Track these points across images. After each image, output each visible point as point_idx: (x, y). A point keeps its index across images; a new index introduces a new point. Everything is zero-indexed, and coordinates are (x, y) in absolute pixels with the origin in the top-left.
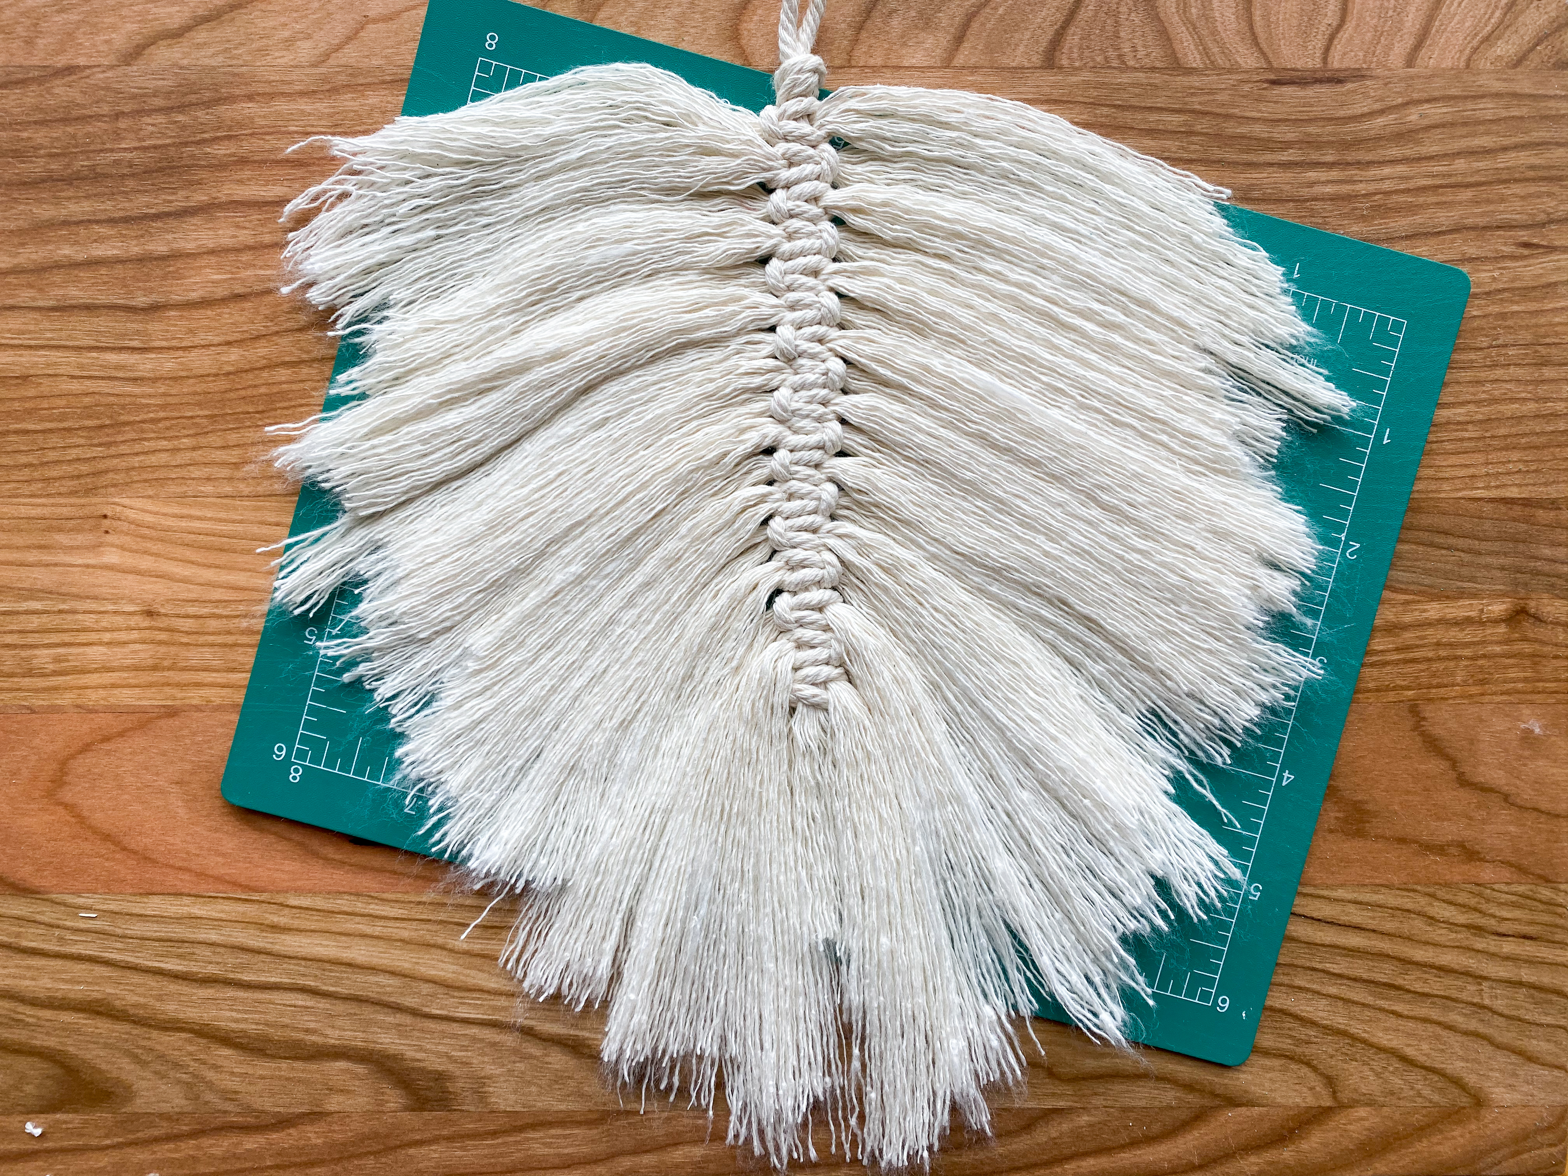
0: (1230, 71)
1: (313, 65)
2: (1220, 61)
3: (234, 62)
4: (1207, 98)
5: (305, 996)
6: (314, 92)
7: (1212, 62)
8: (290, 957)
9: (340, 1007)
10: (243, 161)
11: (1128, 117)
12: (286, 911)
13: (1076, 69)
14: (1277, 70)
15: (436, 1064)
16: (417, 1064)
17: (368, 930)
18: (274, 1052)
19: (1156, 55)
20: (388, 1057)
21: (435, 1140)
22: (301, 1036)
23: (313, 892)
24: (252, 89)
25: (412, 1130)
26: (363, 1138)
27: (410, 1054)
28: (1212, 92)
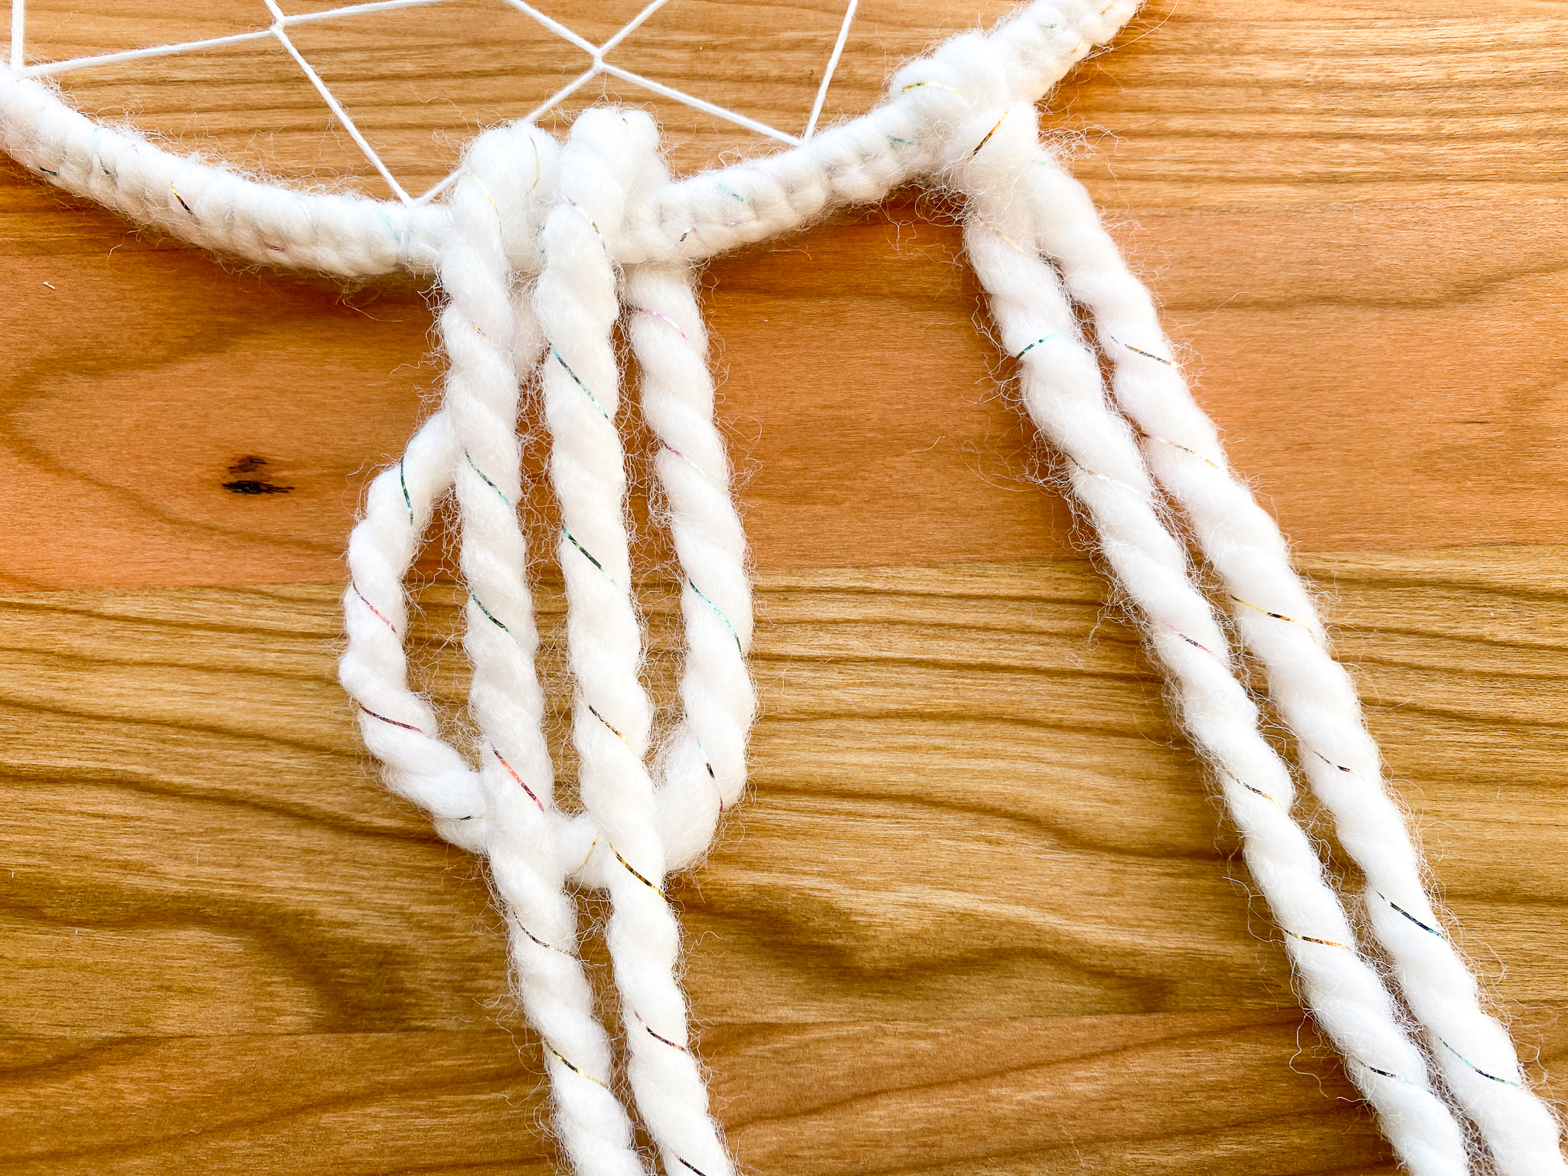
5: (124, 795)
8: (100, 718)
9: (194, 817)
12: (98, 625)
15: (377, 931)
16: (341, 933)
17: (253, 659)
18: (58, 912)
20: (284, 918)
21: (375, 1094)
22: (113, 876)
23: (148, 588)
25: (332, 1072)
26: (232, 1090)
27: (328, 911)
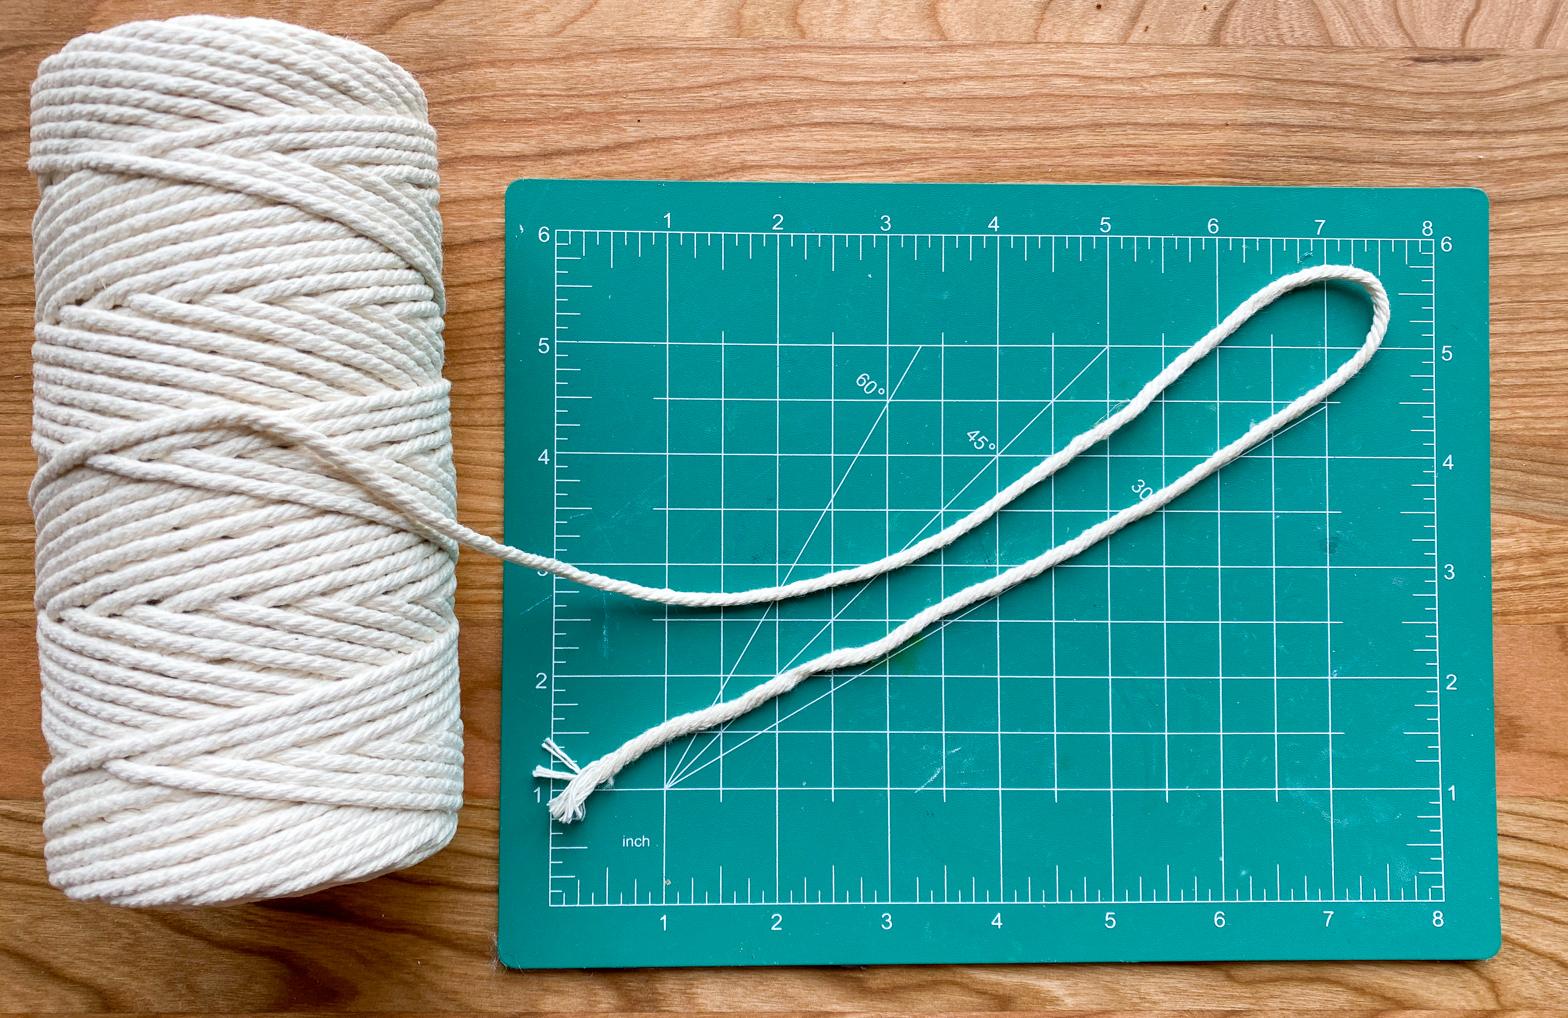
0: (1378, 50)
1: (550, 35)
2: (1369, 41)
3: (478, 32)
4: (1356, 73)
6: (551, 59)
7: (1362, 42)
10: (485, 120)
11: (1286, 90)
13: (1239, 46)
14: (1421, 49)
19: (1312, 35)
24: (494, 56)
28: (1362, 68)
